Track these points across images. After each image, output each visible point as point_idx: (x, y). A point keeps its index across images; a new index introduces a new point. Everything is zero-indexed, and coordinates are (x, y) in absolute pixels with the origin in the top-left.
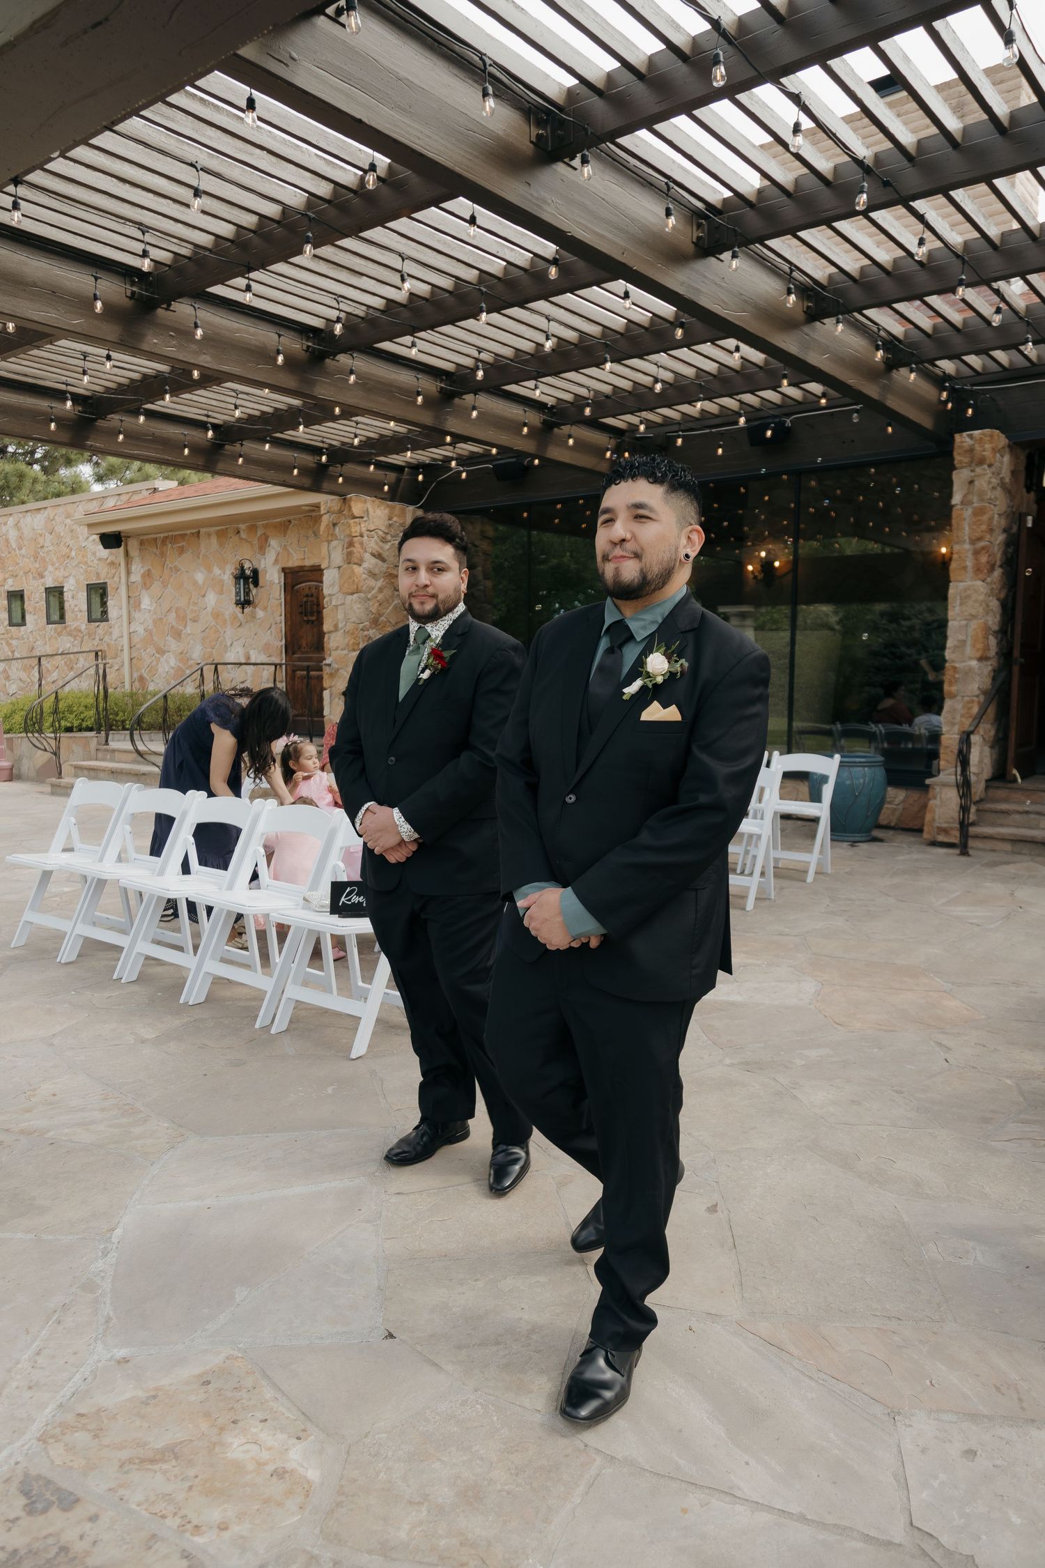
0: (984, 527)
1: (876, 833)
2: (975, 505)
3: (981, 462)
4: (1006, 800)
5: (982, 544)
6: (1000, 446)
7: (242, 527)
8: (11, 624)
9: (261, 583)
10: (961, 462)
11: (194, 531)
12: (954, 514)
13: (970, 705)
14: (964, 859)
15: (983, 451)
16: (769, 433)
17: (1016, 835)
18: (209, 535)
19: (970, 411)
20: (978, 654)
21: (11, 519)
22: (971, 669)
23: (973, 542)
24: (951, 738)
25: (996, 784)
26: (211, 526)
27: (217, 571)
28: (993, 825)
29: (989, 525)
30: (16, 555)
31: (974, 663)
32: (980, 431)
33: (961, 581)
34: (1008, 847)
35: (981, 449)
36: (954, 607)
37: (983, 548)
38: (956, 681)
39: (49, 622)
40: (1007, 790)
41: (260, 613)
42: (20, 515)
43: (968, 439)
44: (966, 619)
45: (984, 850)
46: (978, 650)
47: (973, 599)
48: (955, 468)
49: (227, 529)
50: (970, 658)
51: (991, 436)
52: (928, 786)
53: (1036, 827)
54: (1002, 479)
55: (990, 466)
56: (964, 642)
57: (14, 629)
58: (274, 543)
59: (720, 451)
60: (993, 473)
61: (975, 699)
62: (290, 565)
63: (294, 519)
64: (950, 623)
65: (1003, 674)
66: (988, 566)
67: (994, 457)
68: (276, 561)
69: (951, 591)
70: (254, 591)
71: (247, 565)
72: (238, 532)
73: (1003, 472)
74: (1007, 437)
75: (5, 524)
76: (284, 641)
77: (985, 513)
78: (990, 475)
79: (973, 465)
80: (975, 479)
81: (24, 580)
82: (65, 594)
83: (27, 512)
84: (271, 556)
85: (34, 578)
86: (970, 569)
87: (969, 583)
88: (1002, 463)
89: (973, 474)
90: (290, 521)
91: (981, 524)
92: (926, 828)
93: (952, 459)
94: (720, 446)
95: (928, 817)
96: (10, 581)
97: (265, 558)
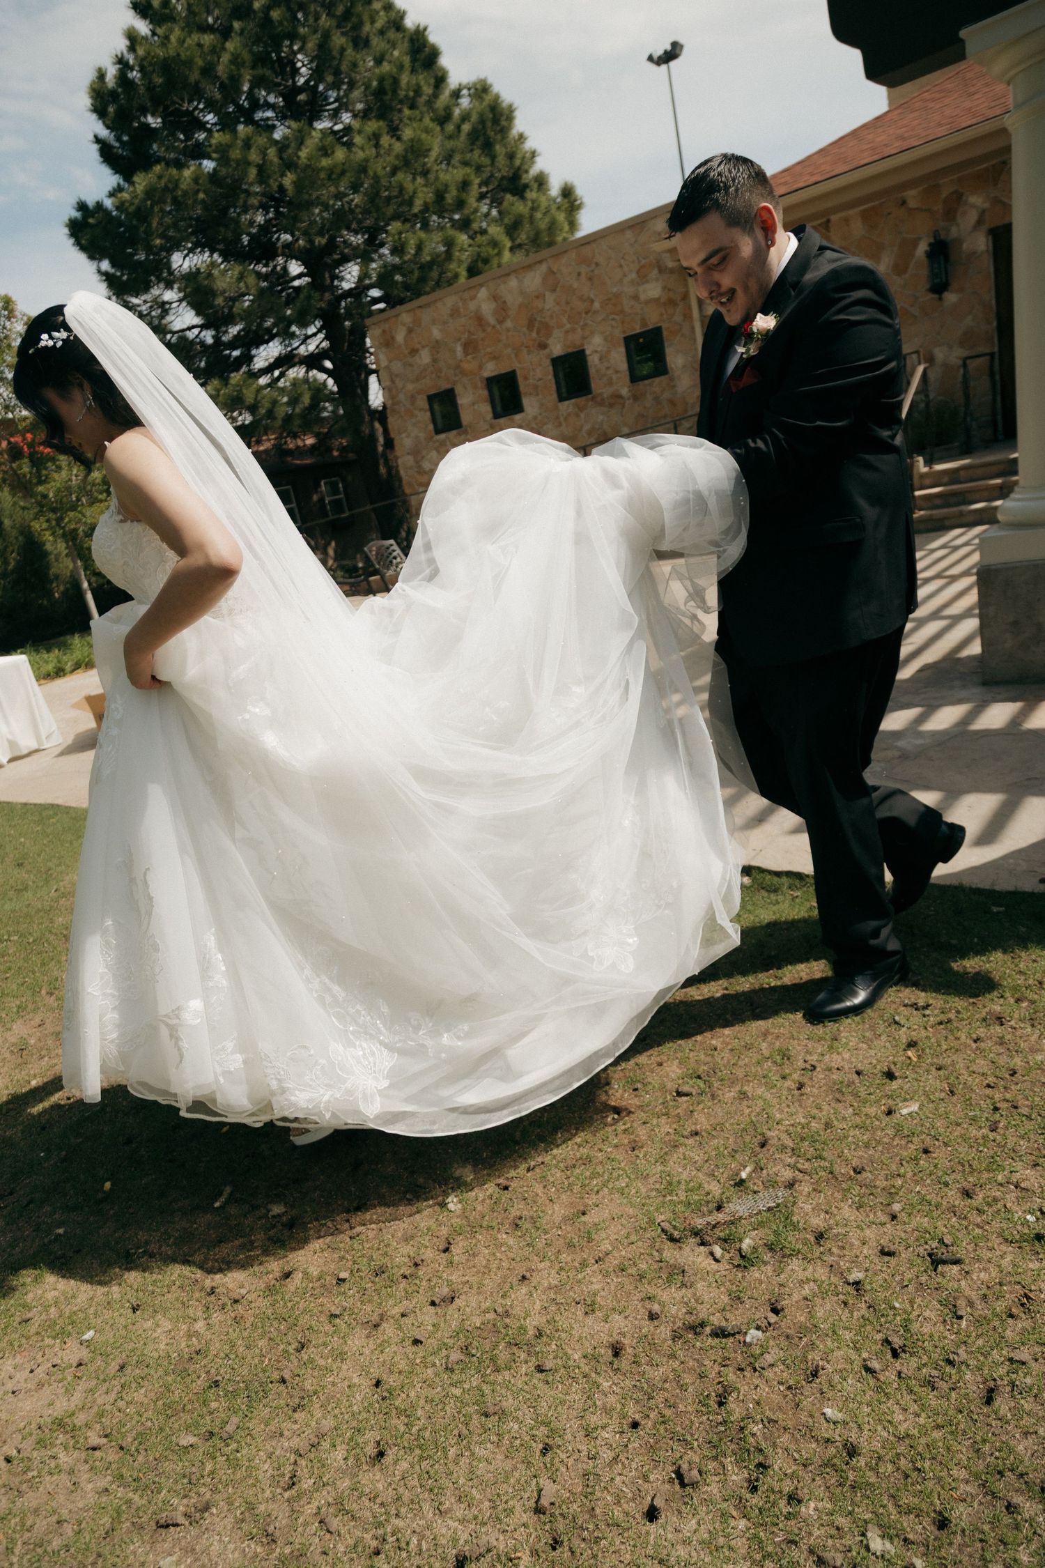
7: (911, 195)
26: (852, 208)
30: (497, 331)
42: (500, 281)
49: (879, 205)
58: (974, 199)
68: (980, 222)
70: (949, 269)
72: (904, 203)
75: (474, 297)
81: (515, 358)
82: (589, 359)
84: (969, 218)
96: (491, 365)
97: (958, 225)
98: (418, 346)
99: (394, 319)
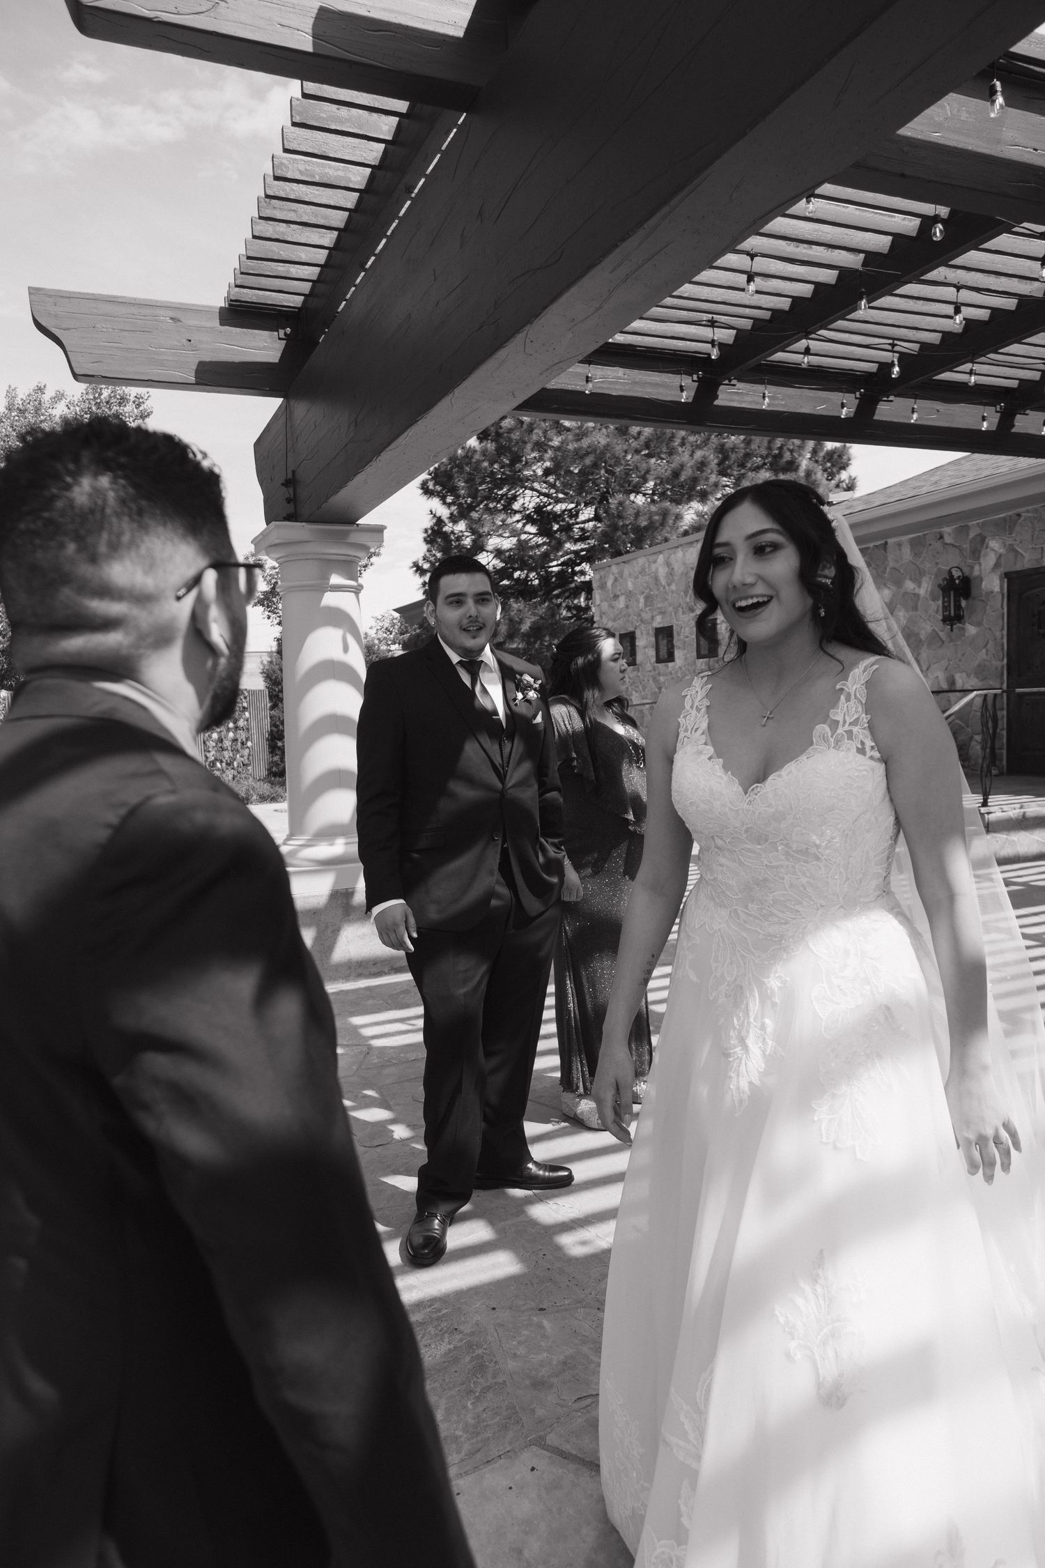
7: (947, 530)
8: (659, 661)
9: (974, 592)
11: (878, 543)
18: (899, 545)
21: (661, 556)
26: (904, 534)
27: (909, 585)
30: (666, 592)
39: (699, 657)
41: (971, 630)
42: (670, 551)
49: (924, 535)
57: (660, 665)
58: (994, 544)
62: (1018, 567)
63: (1028, 511)
68: (997, 565)
70: (963, 603)
71: (956, 573)
72: (941, 537)
75: (655, 562)
76: (1005, 661)
81: (674, 616)
82: (719, 626)
83: (677, 547)
84: (989, 560)
85: (684, 613)
90: (1019, 515)
96: (659, 618)
97: (980, 564)
98: (619, 593)
99: (607, 568)
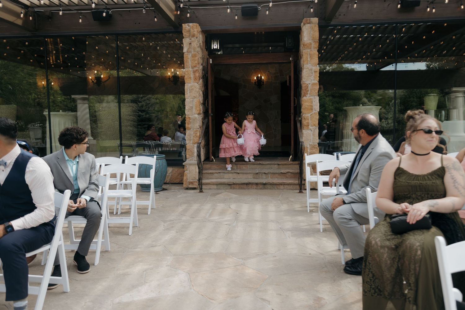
0: (196, 62)
1: (164, 187)
2: (192, 53)
3: (193, 36)
4: (210, 169)
5: (196, 68)
6: (199, 31)
10: (186, 35)
12: (185, 56)
13: (196, 132)
14: (201, 194)
15: (194, 31)
16: (104, 14)
17: (218, 182)
19: (188, 15)
20: (198, 112)
22: (196, 118)
23: (193, 68)
24: (190, 146)
25: (206, 162)
28: (208, 179)
29: (198, 61)
31: (197, 116)
32: (192, 24)
33: (189, 83)
34: (215, 187)
35: (193, 31)
36: (187, 93)
37: (197, 70)
38: (190, 123)
40: (210, 165)
43: (187, 26)
44: (192, 98)
45: (206, 189)
46: (198, 110)
47: (194, 90)
48: (184, 38)
50: (195, 114)
51: (196, 26)
52: (184, 165)
53: (224, 178)
54: (200, 44)
55: (197, 38)
56: (193, 107)
59: (80, 21)
60: (198, 41)
61: (198, 130)
64: (186, 100)
65: (206, 120)
66: (199, 78)
67: (198, 34)
69: (186, 87)
73: (200, 41)
74: (201, 28)
77: (196, 56)
78: (197, 41)
79: (191, 38)
80: (192, 42)
86: (192, 78)
87: (192, 84)
88: (200, 37)
89: (191, 41)
91: (195, 61)
92: (184, 183)
93: (182, 34)
94: (80, 18)
95: (185, 178)
